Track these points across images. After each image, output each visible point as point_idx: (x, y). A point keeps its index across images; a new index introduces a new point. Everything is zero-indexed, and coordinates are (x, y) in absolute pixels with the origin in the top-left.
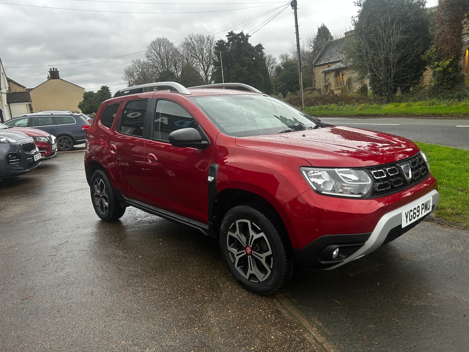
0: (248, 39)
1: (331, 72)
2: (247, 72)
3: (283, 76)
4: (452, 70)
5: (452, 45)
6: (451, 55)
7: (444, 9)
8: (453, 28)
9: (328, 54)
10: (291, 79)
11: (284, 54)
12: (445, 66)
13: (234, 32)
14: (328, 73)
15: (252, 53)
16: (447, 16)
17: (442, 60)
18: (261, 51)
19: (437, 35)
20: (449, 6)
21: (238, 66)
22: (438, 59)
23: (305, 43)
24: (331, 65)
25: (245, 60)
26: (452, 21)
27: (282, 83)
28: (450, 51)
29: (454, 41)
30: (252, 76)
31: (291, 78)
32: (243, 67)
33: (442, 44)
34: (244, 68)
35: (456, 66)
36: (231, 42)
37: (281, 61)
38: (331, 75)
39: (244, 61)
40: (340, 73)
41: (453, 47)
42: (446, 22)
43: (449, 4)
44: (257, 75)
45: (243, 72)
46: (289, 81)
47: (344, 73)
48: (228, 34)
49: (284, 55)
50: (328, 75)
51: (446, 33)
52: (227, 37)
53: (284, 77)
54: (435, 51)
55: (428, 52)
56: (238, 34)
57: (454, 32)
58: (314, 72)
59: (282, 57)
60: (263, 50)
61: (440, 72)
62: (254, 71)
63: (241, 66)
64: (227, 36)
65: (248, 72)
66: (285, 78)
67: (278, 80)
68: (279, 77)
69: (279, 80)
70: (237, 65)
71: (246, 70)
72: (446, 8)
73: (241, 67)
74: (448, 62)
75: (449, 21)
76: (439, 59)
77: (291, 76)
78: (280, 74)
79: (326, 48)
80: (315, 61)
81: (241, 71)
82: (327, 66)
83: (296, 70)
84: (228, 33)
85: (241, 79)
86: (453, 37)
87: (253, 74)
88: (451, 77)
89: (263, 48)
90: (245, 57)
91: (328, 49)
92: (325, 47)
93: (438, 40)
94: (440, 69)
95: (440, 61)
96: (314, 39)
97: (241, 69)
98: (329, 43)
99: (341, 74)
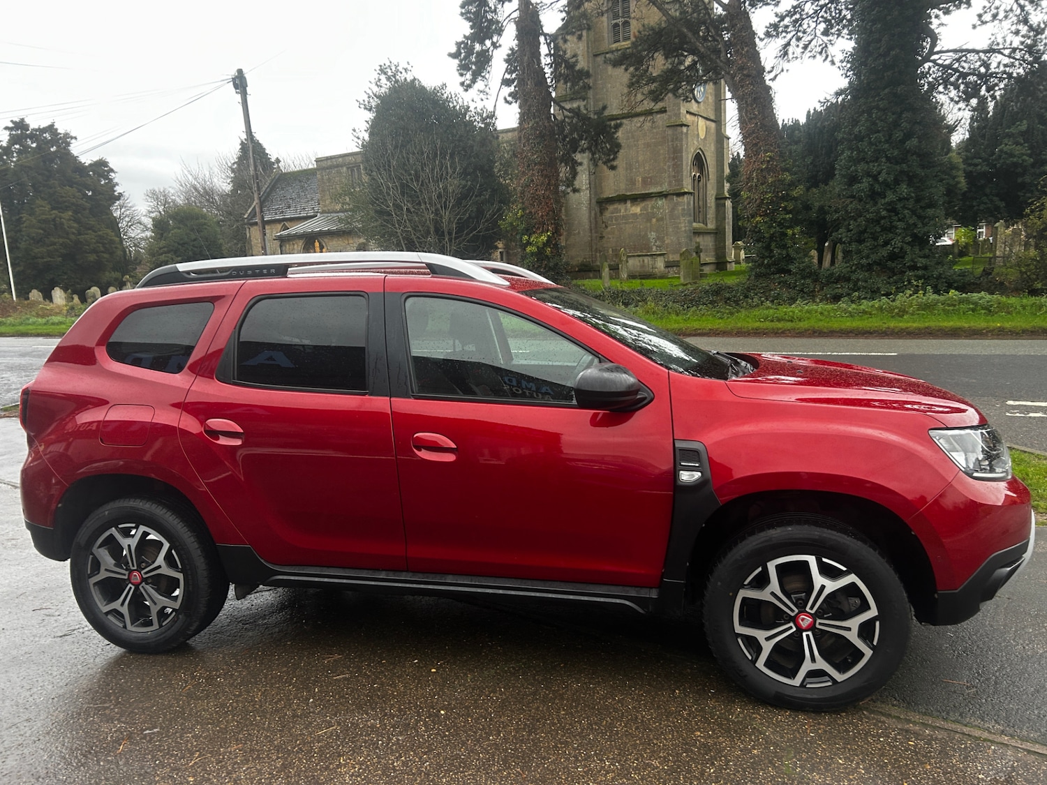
0: (68, 144)
1: (294, 239)
2: (73, 225)
3: (175, 242)
4: (552, 252)
5: (548, 207)
6: (548, 225)
7: (531, 141)
8: (546, 176)
9: (279, 199)
10: (196, 249)
11: (159, 189)
12: (540, 245)
13: (27, 121)
14: (289, 240)
15: (83, 179)
16: (535, 154)
17: (534, 233)
18: (106, 177)
19: (522, 187)
20: (537, 137)
21: (46, 209)
22: (527, 230)
23: (216, 170)
24: (290, 223)
25: (64, 195)
26: (544, 164)
27: (174, 256)
28: (545, 217)
29: (550, 200)
30: (86, 236)
31: (197, 247)
32: (59, 212)
33: (533, 205)
34: (62, 215)
35: (556, 245)
36: (17, 146)
37: (152, 204)
38: (296, 246)
39: (62, 197)
40: (315, 242)
41: (549, 211)
42: (536, 164)
43: (538, 132)
44: (100, 233)
45: (62, 224)
46: (190, 253)
47: (324, 245)
48: (11, 125)
49: (160, 191)
50: (287, 246)
51: (537, 185)
52: (7, 132)
53: (178, 244)
54: (522, 216)
55: (509, 217)
56: (41, 127)
57: (549, 184)
58: (250, 236)
59: (154, 195)
60: (112, 174)
61: (532, 254)
62: (93, 223)
63: (53, 209)
64: (6, 128)
65: (75, 225)
66: (180, 247)
67: (160, 249)
68: (163, 243)
69: (165, 249)
70: (42, 206)
71: (70, 220)
72: (534, 139)
73: (54, 212)
74: (544, 238)
75: (540, 163)
76: (529, 231)
77: (195, 243)
78: (165, 235)
79: (273, 186)
80: (249, 212)
81: (54, 220)
82: (279, 226)
83: (206, 229)
84: (12, 121)
85: (57, 240)
86: (547, 193)
87: (90, 231)
88: (551, 264)
89: (112, 170)
90: (65, 186)
91: (278, 188)
92: (270, 184)
93: (524, 196)
94: (534, 249)
95: (530, 234)
96: (234, 163)
97: (54, 216)
98: (277, 177)
99: (317, 244)
